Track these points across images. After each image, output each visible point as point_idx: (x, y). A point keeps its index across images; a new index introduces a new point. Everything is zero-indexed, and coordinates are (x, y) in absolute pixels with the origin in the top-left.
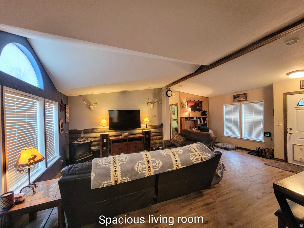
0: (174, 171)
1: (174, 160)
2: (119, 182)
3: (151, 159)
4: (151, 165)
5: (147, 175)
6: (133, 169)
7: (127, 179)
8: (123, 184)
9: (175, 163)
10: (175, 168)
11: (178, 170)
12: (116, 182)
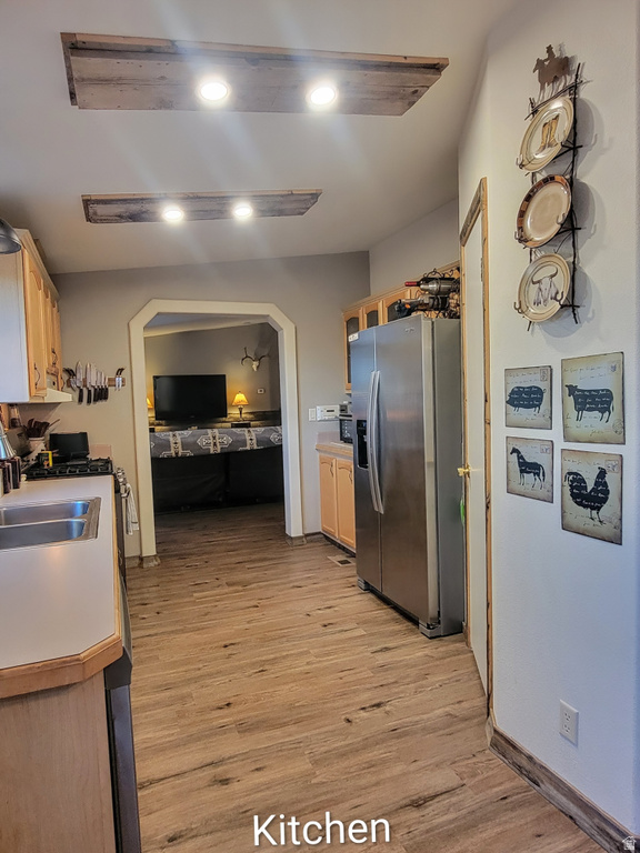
0: (247, 451)
1: (248, 438)
2: (180, 454)
3: (217, 435)
4: (218, 441)
5: (212, 452)
6: (195, 443)
7: (189, 453)
8: (184, 458)
9: (249, 442)
10: (248, 448)
11: (252, 450)
12: (177, 454)
